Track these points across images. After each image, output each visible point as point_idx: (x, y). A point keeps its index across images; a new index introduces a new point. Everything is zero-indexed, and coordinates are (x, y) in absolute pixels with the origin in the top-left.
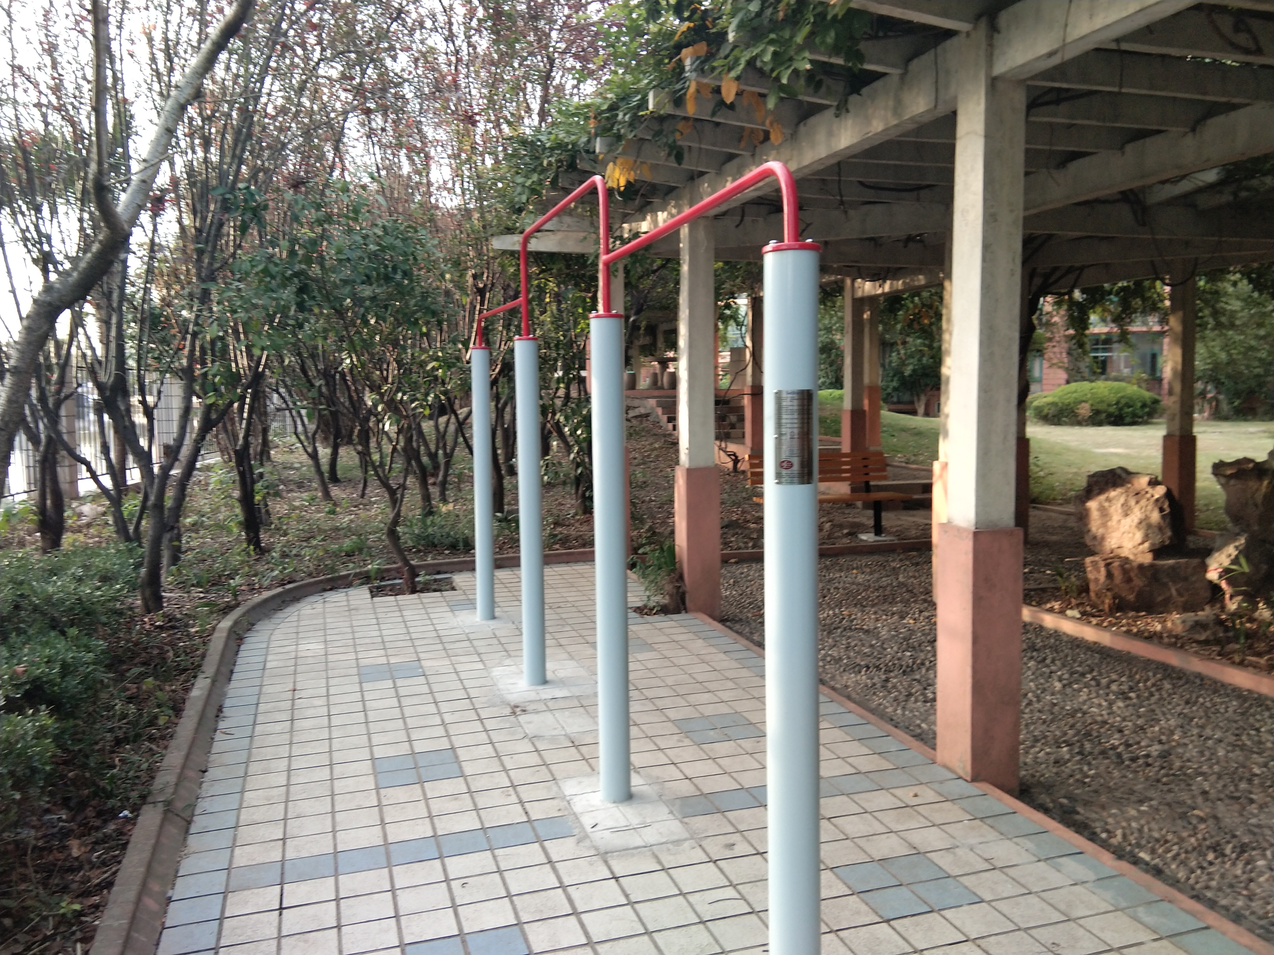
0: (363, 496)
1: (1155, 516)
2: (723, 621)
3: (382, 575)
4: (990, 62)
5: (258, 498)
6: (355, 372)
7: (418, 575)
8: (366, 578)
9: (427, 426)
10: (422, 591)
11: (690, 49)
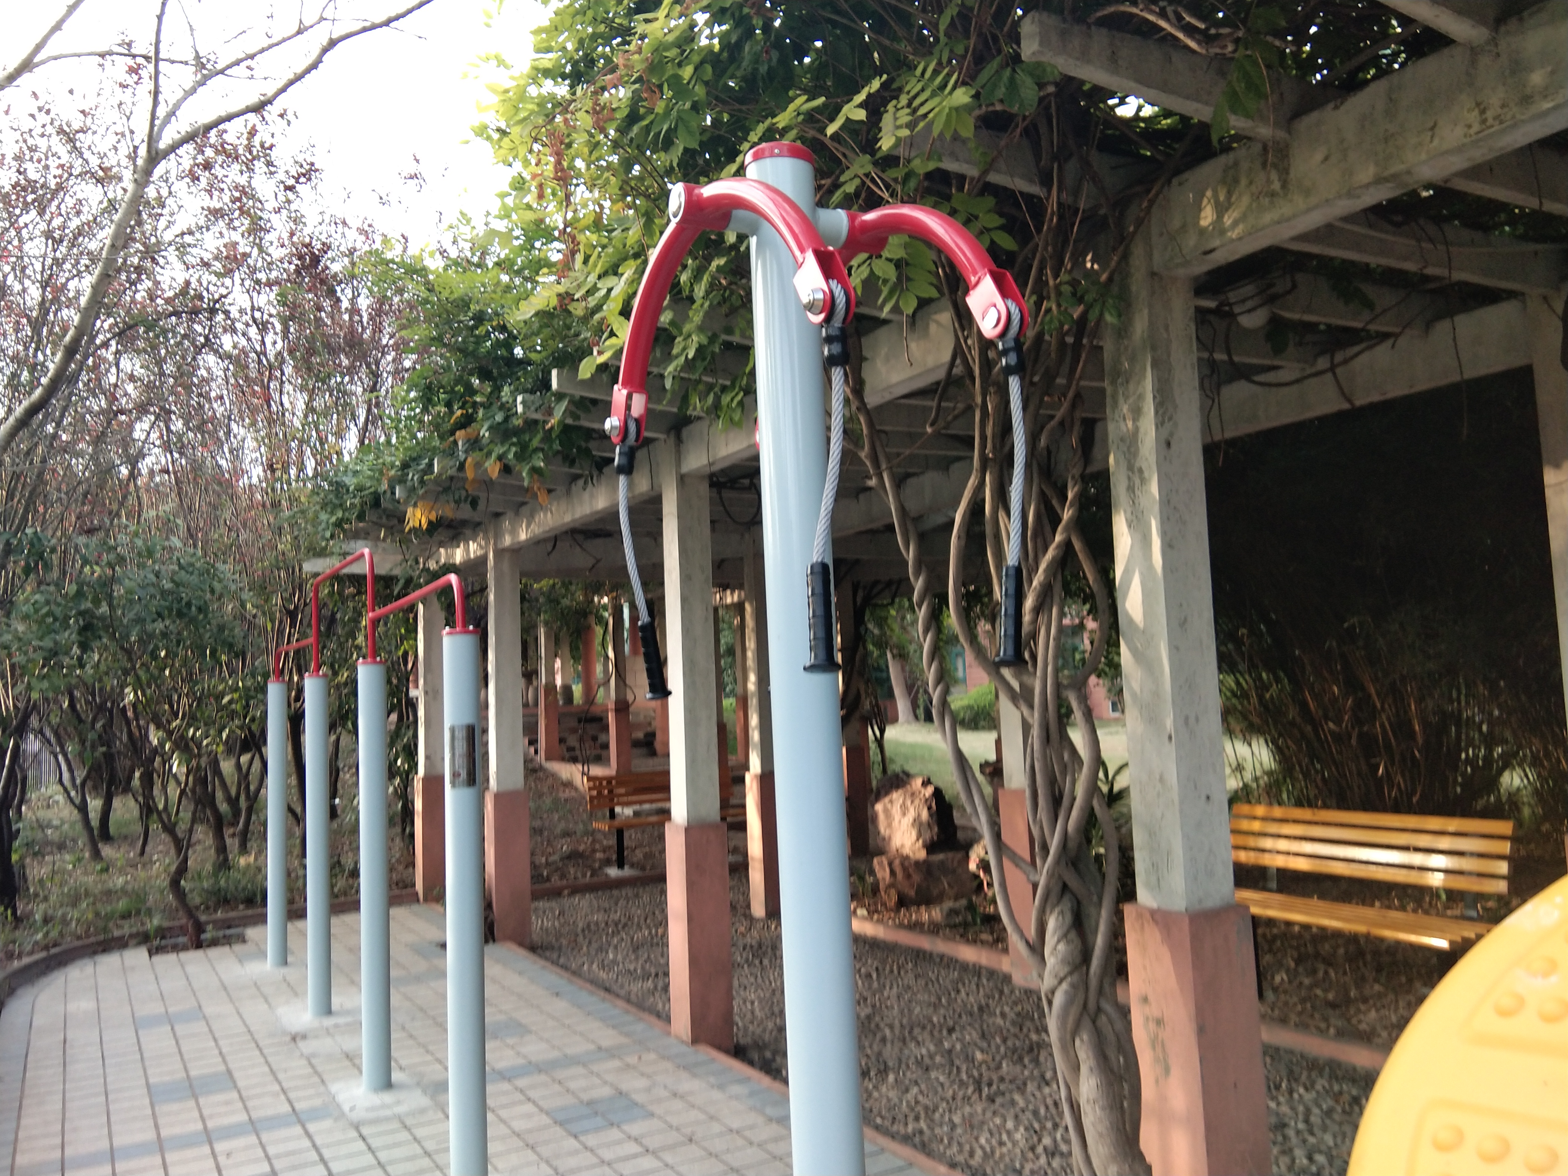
0: (142, 853)
1: (925, 814)
2: (533, 949)
3: (162, 933)
4: (678, 463)
5: (15, 857)
6: (140, 707)
7: (204, 931)
8: (143, 938)
9: (227, 766)
10: (209, 946)
11: (463, 432)
